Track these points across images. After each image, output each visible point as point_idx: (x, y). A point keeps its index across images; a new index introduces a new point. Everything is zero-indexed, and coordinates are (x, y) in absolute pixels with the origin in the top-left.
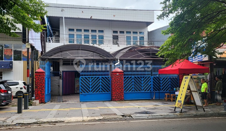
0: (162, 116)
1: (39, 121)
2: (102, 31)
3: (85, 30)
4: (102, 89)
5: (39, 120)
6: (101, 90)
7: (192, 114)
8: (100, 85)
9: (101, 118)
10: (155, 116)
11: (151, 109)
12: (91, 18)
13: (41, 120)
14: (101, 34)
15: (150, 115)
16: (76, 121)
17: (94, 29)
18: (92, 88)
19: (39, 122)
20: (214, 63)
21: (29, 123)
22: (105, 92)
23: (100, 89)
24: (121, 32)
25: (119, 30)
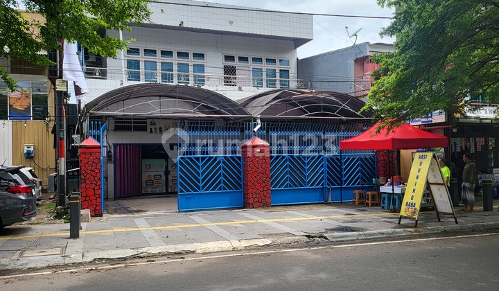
0: (383, 234)
1: (142, 253)
2: (201, 56)
3: (164, 53)
4: (224, 183)
5: (140, 251)
6: (222, 184)
7: (438, 230)
8: (220, 176)
9: (268, 241)
10: (370, 235)
11: (348, 222)
12: (180, 25)
13: (144, 250)
14: (199, 62)
15: (360, 233)
16: (221, 250)
17: (183, 50)
18: (203, 180)
19: (142, 255)
20: (454, 128)
21: (123, 258)
22: (230, 188)
23: (220, 183)
24: (241, 59)
25: (236, 54)
